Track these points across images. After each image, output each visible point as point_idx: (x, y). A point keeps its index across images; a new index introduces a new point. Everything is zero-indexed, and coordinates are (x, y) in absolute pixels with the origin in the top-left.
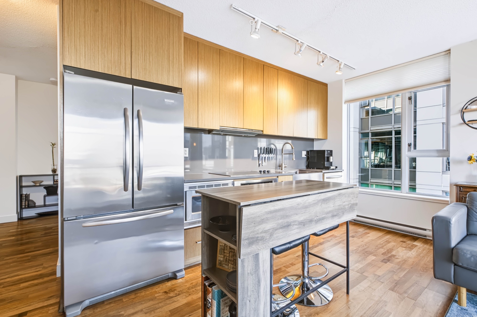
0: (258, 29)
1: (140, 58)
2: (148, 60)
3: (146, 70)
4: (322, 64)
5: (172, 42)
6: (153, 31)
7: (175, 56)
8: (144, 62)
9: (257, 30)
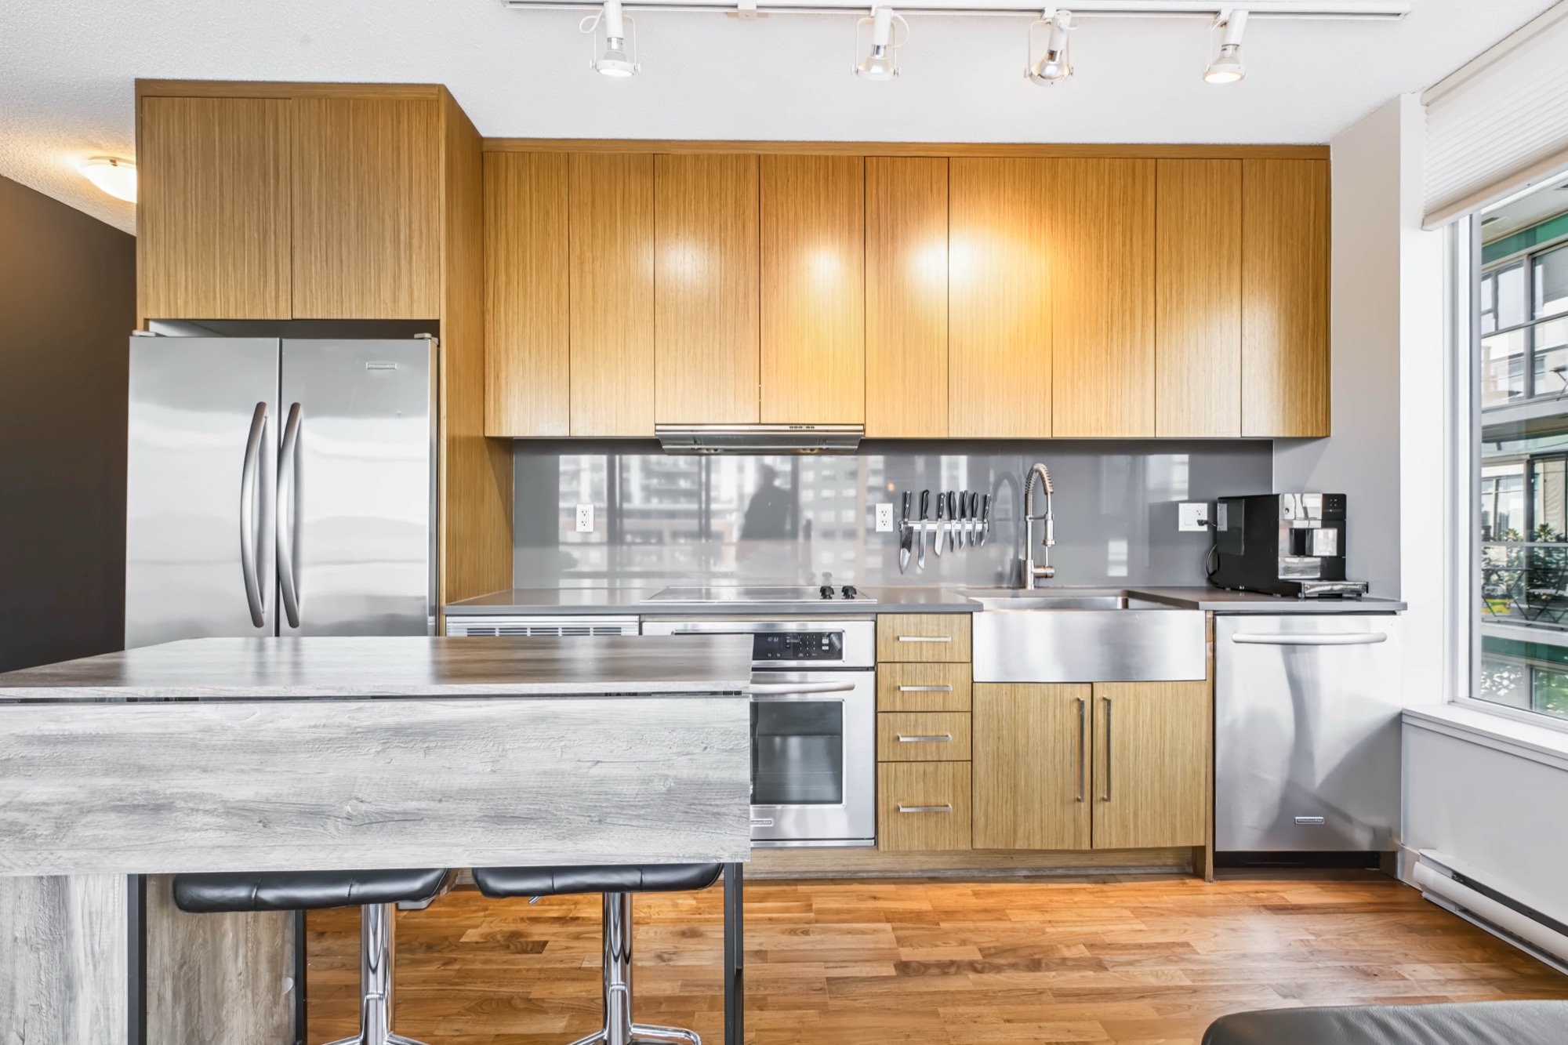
0: (620, 40)
1: (313, 258)
2: (335, 257)
3: (331, 287)
4: (1051, 69)
5: (407, 185)
6: (348, 172)
7: (416, 226)
8: (325, 266)
9: (615, 45)
